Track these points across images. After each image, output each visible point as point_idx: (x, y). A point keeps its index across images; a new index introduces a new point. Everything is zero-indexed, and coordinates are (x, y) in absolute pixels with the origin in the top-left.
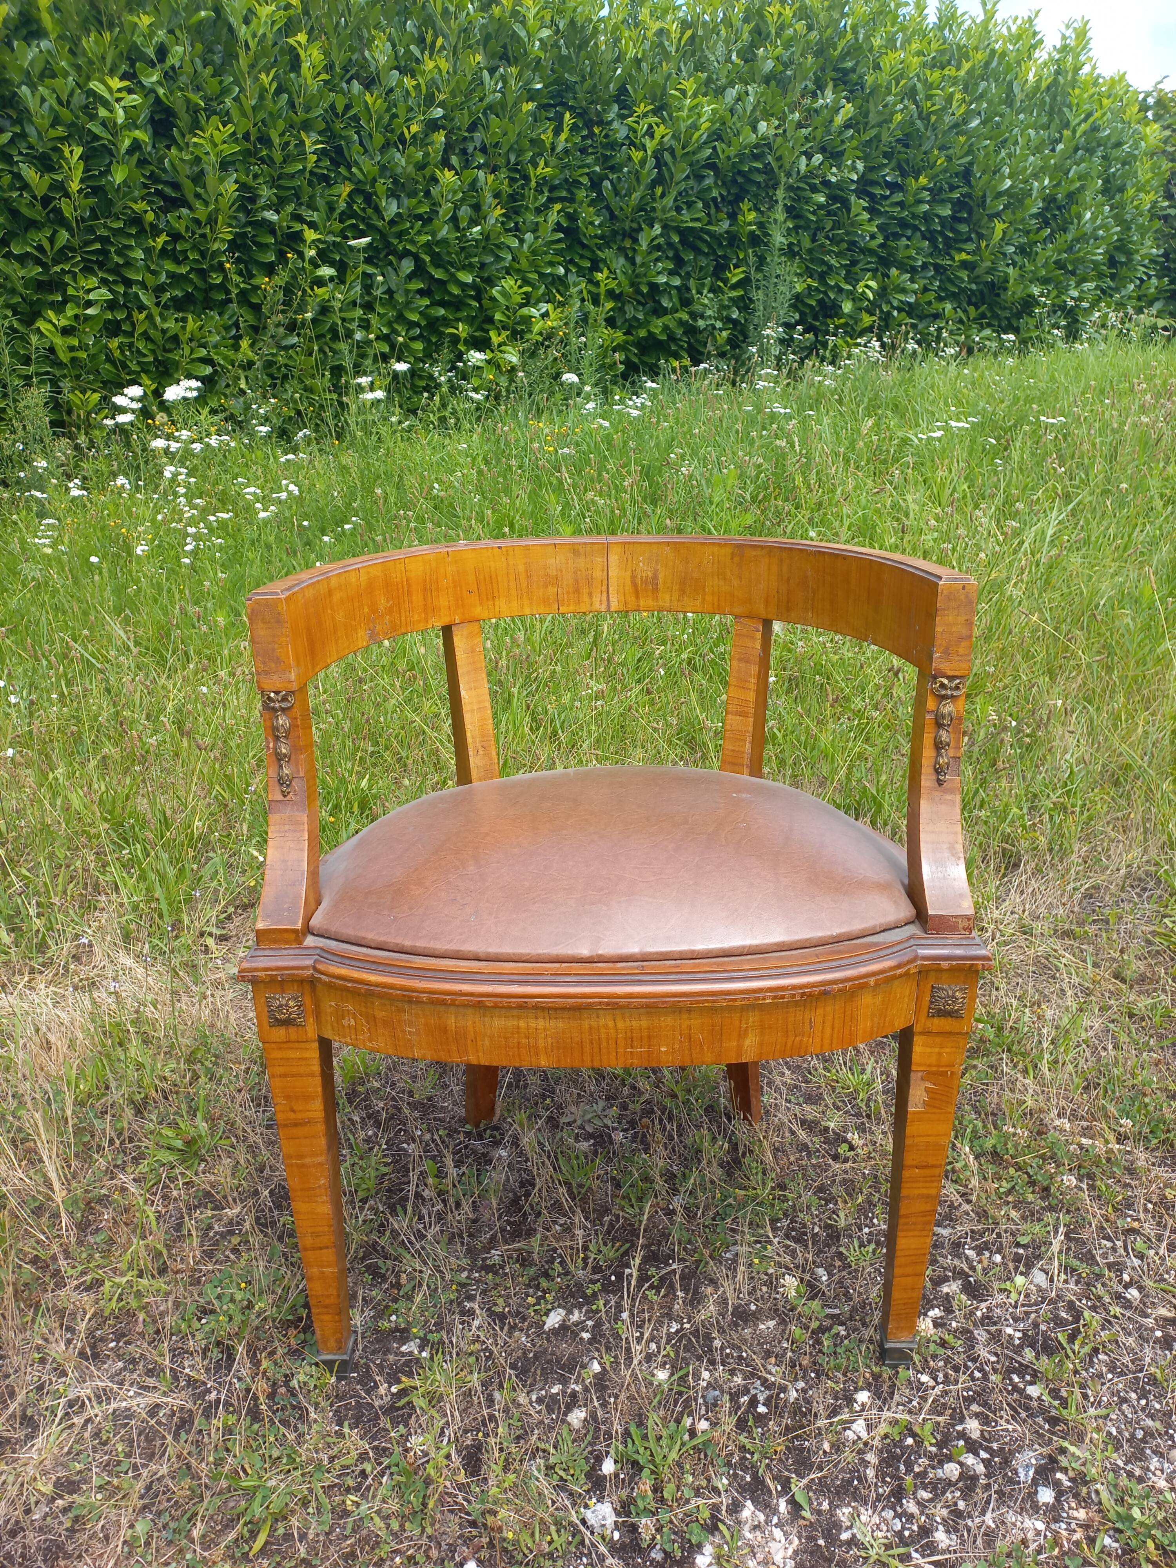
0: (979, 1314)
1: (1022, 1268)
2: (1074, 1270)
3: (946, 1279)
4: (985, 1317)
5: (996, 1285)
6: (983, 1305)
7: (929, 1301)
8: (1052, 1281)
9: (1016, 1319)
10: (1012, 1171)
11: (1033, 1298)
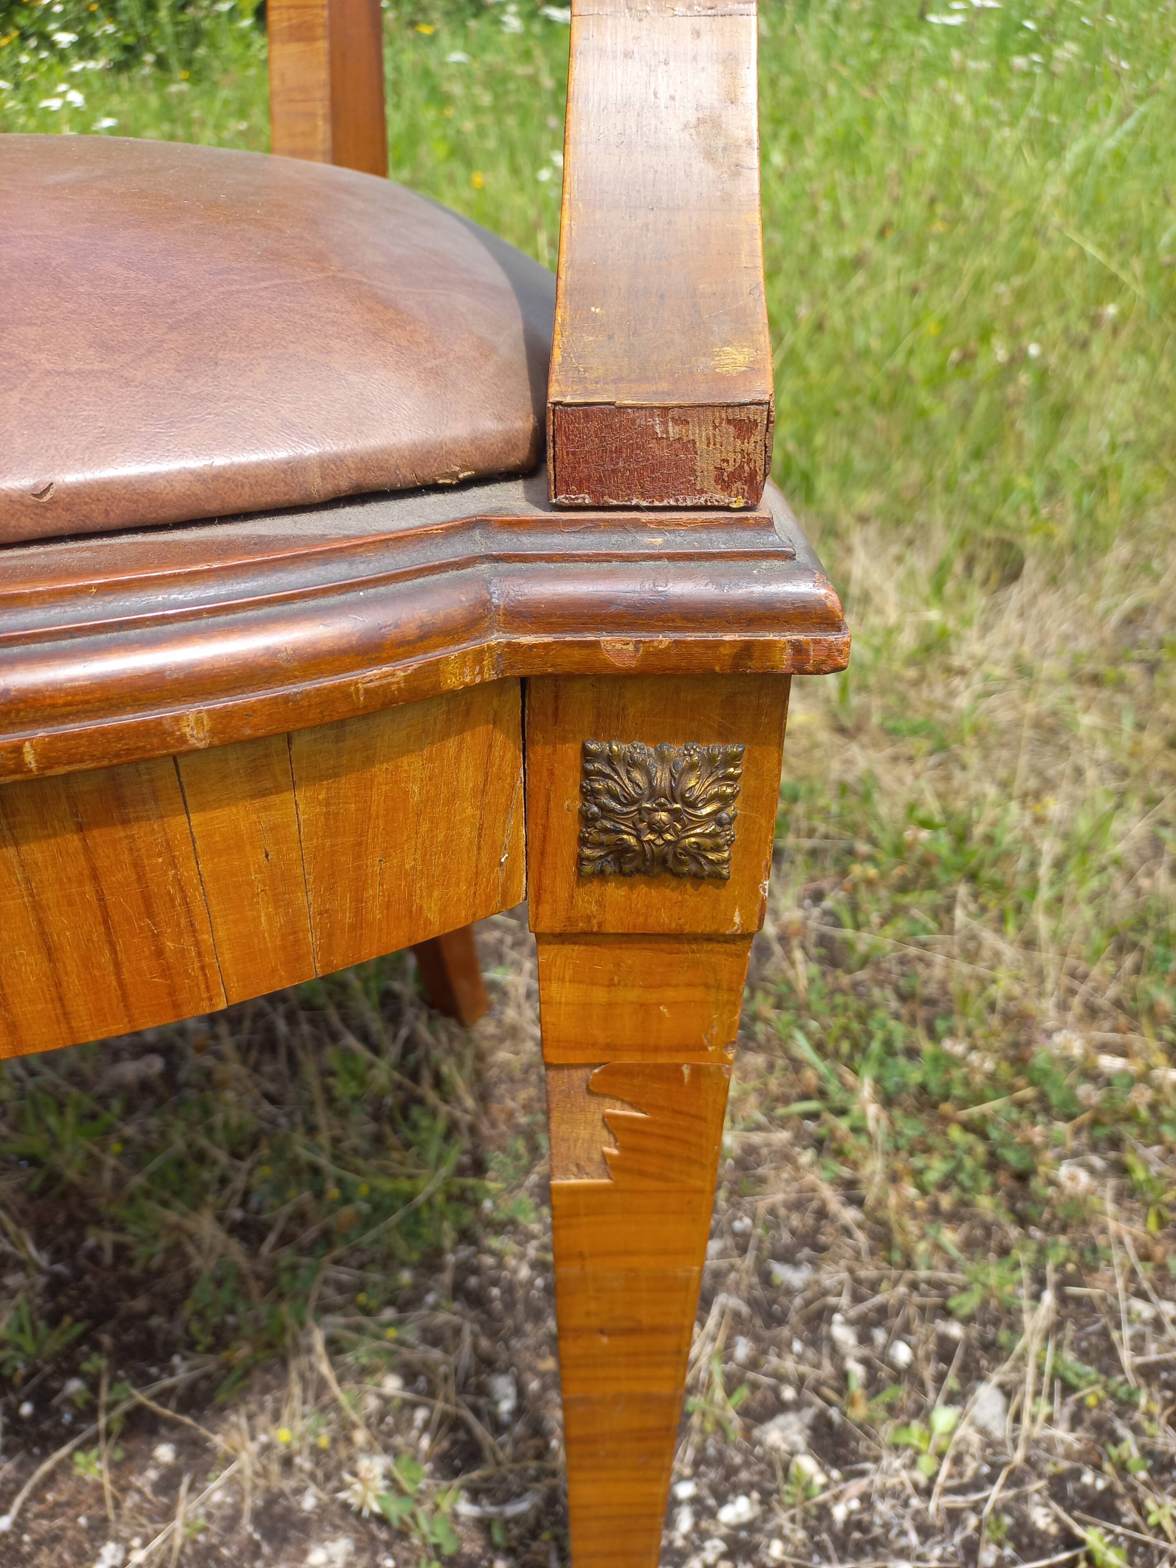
0: (839, 1513)
1: (952, 1382)
2: (1068, 1389)
3: (782, 1407)
4: (853, 1523)
5: (887, 1432)
6: (856, 1487)
7: (731, 1471)
8: (1017, 1419)
9: (925, 1531)
10: (955, 1133)
11: (971, 1467)
